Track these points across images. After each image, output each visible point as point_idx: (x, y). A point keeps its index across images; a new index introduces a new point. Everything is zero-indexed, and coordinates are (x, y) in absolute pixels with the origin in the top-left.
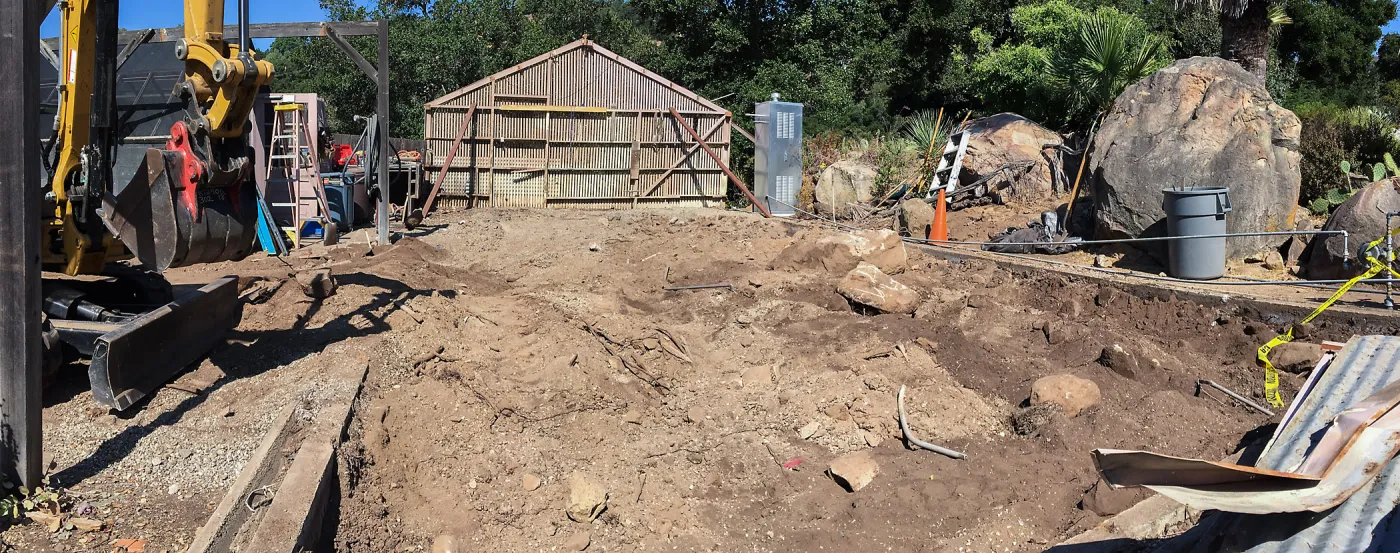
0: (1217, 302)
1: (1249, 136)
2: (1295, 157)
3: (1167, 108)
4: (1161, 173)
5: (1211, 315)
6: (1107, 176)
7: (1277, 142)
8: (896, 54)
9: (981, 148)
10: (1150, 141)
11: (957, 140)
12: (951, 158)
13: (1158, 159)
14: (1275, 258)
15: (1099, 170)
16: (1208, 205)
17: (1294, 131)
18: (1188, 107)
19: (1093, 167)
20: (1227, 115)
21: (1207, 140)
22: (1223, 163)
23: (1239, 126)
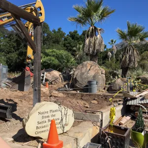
0: (100, 95)
1: (98, 73)
2: (104, 75)
3: (85, 68)
4: (85, 78)
5: (100, 97)
6: (77, 79)
7: (102, 73)
8: (17, 56)
9: (48, 75)
10: (83, 74)
11: (43, 73)
12: (43, 77)
13: (85, 76)
14: (103, 90)
15: (76, 78)
16: (95, 83)
17: (104, 72)
18: (88, 68)
19: (74, 77)
20: (94, 69)
21: (92, 73)
22: (94, 77)
23: (96, 71)
